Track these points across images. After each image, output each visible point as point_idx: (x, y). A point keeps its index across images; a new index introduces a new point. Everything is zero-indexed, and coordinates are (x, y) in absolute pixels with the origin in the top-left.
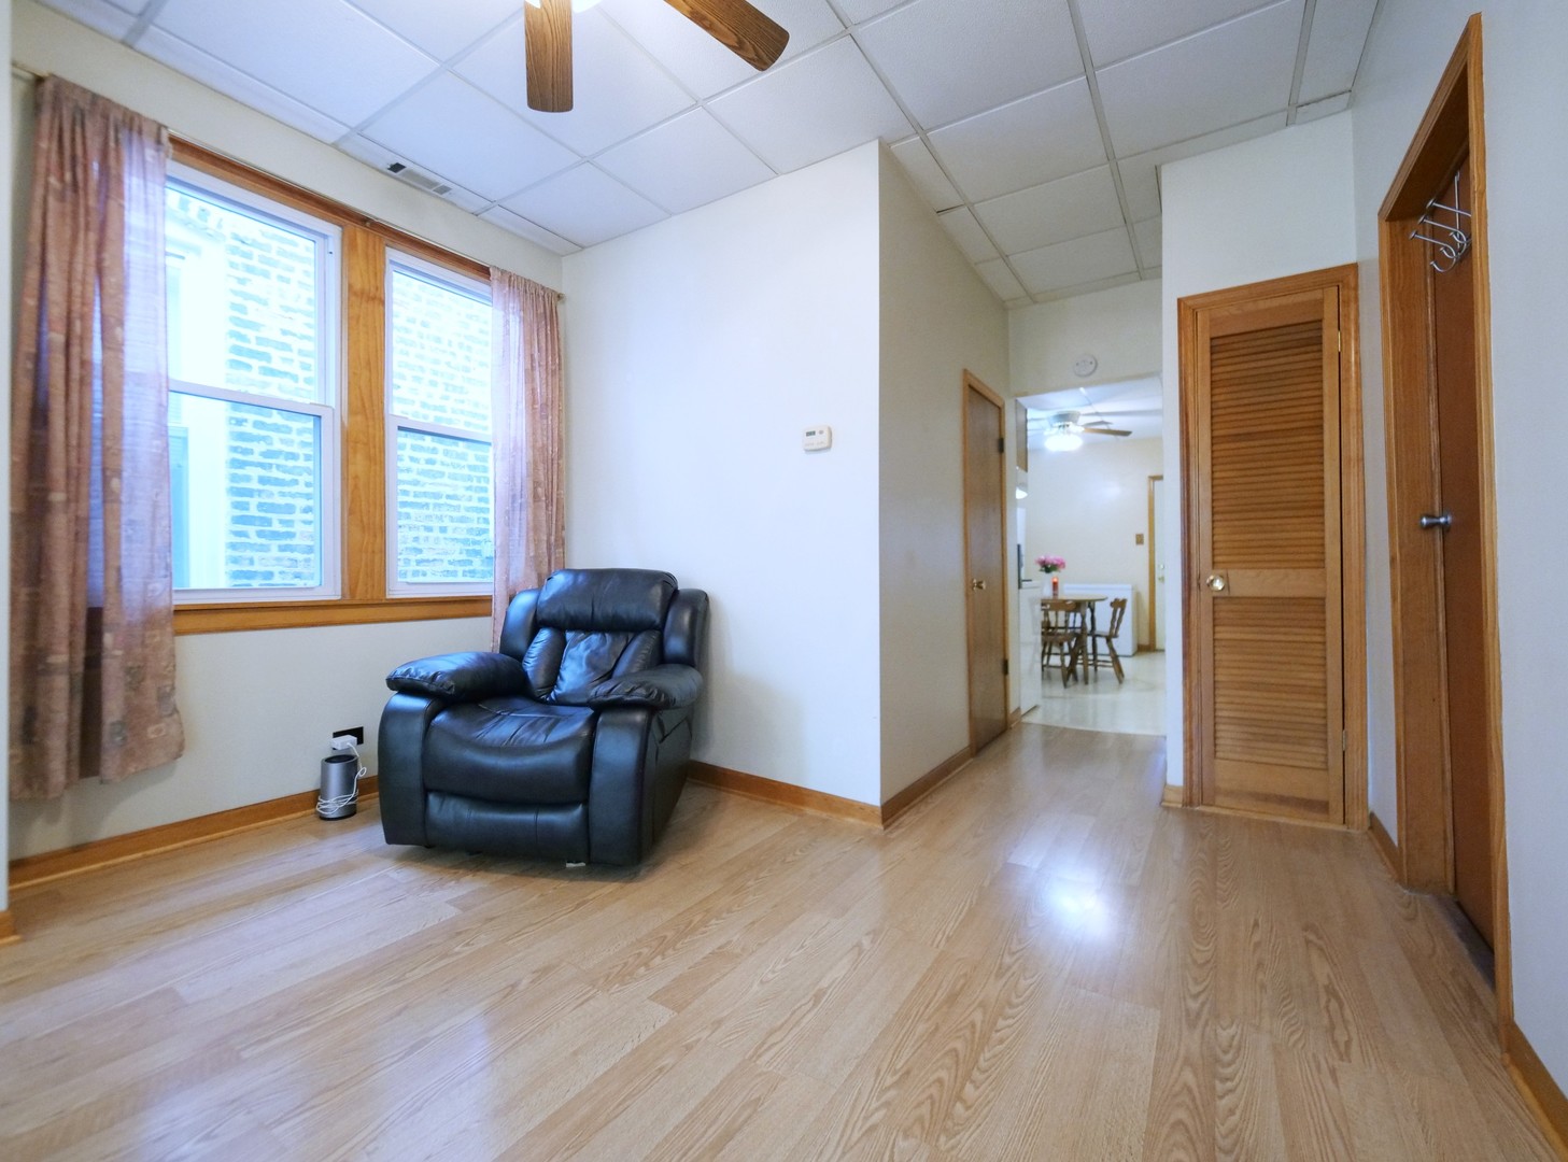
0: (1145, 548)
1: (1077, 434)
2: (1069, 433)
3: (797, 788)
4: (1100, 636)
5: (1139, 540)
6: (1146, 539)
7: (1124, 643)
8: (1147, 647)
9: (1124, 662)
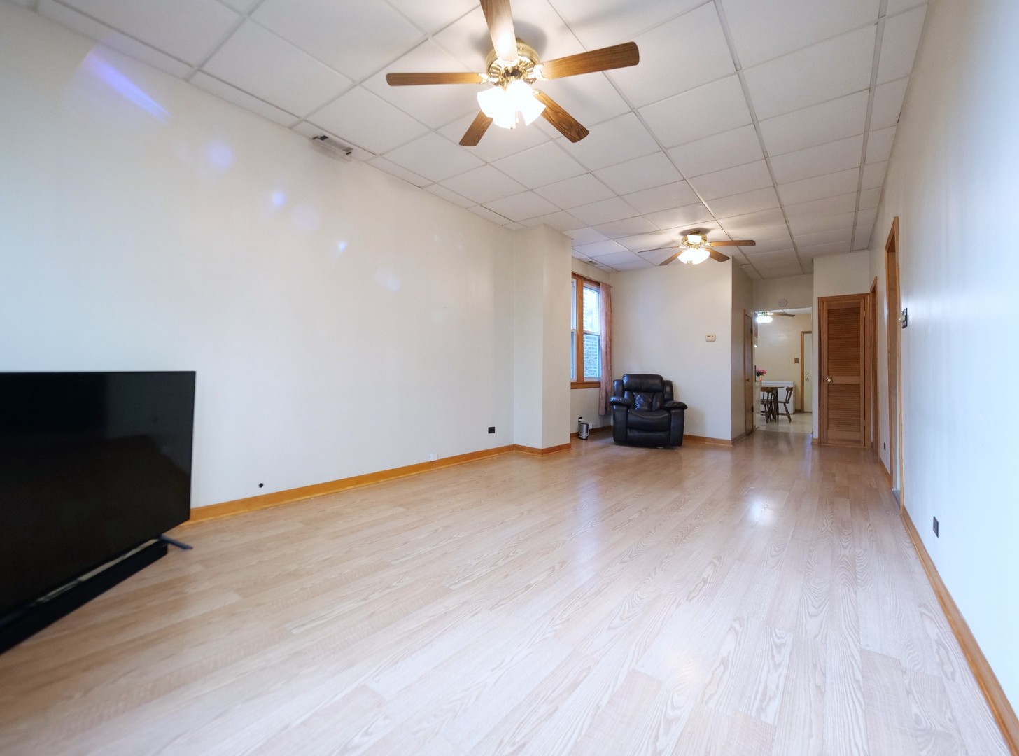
0: (799, 365)
1: (770, 316)
2: (767, 315)
3: (703, 437)
4: (780, 402)
5: (796, 361)
6: (801, 360)
7: (790, 407)
8: (800, 410)
9: (791, 416)
